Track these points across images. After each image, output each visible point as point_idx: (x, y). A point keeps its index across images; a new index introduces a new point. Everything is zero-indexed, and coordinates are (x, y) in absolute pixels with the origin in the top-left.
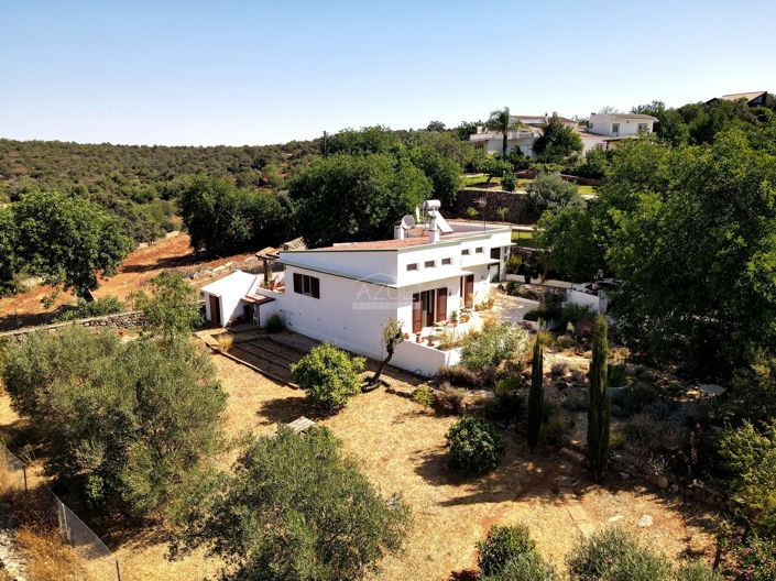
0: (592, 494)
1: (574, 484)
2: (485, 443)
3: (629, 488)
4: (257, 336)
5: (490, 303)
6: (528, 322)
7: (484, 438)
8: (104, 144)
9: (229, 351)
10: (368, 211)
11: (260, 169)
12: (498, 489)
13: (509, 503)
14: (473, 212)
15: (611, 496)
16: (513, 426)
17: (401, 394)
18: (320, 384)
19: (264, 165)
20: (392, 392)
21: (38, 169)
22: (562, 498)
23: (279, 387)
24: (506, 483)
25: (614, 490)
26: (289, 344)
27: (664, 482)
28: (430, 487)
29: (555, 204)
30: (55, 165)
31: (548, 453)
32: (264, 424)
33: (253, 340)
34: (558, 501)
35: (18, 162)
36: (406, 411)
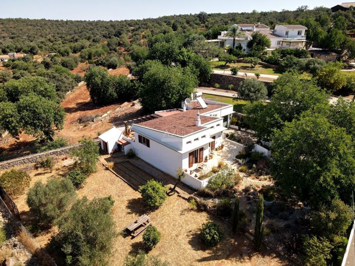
0: (255, 257)
1: (249, 252)
2: (215, 236)
3: (269, 255)
4: (124, 160)
5: (222, 146)
6: (237, 159)
7: (215, 233)
8: (42, 19)
9: (113, 169)
10: (170, 97)
11: (118, 37)
12: (220, 253)
13: (224, 260)
14: (217, 85)
15: (262, 258)
16: (227, 220)
17: (184, 198)
18: (152, 199)
19: (120, 34)
20: (180, 196)
21: (12, 34)
22: (244, 259)
23: (134, 191)
24: (223, 250)
25: (263, 256)
26: (137, 165)
27: (282, 253)
28: (194, 251)
29: (253, 94)
30: (20, 32)
31: (240, 234)
32: (129, 213)
33: (122, 162)
34: (242, 260)
35: (3, 31)
36: (186, 208)
